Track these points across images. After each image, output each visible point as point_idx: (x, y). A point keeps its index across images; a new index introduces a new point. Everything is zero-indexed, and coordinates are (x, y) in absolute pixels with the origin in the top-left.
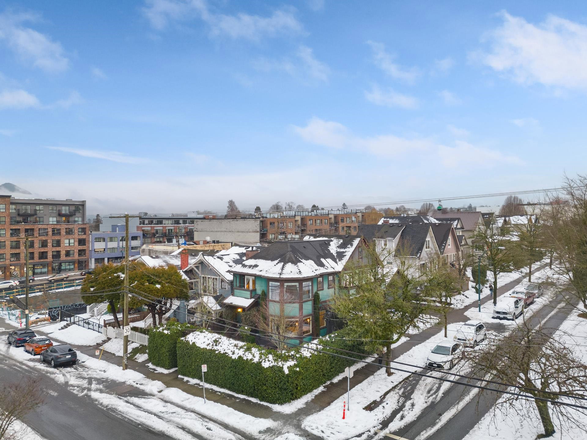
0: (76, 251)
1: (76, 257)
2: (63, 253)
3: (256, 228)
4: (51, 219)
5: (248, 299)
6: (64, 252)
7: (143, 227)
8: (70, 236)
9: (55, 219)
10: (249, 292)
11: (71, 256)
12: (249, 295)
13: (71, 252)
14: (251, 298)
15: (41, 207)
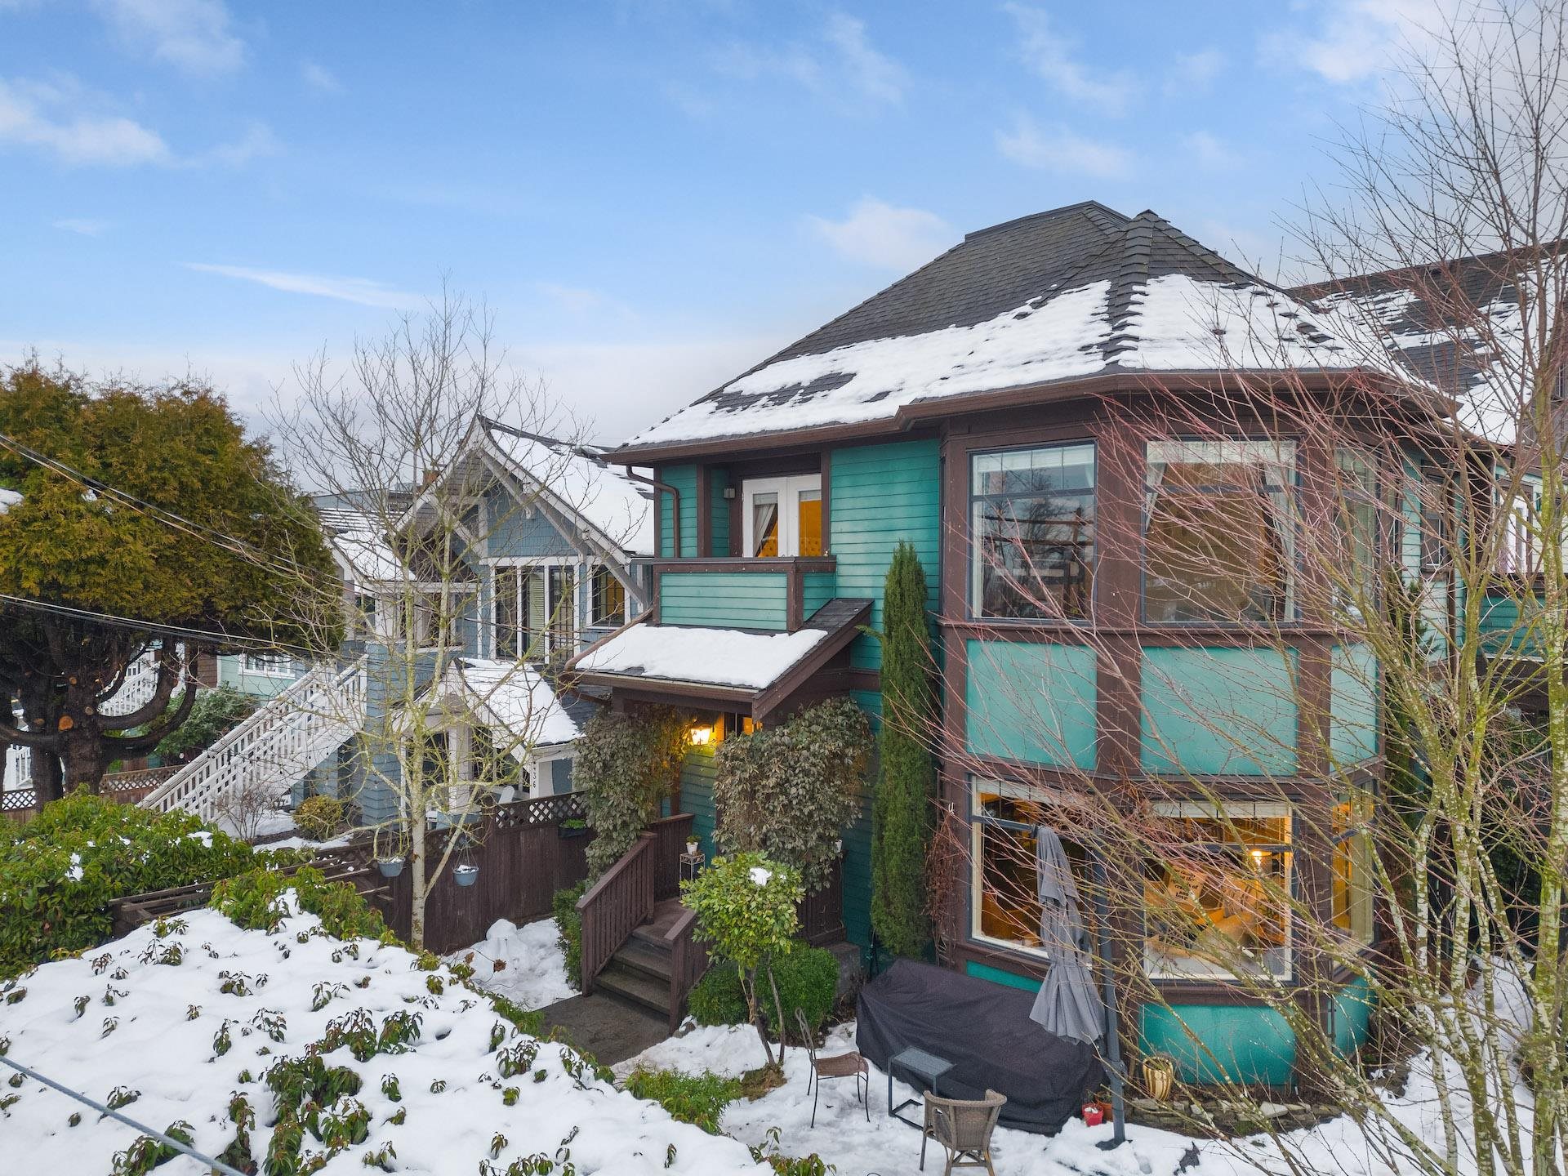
5: (771, 632)
10: (781, 581)
12: (782, 605)
14: (796, 624)
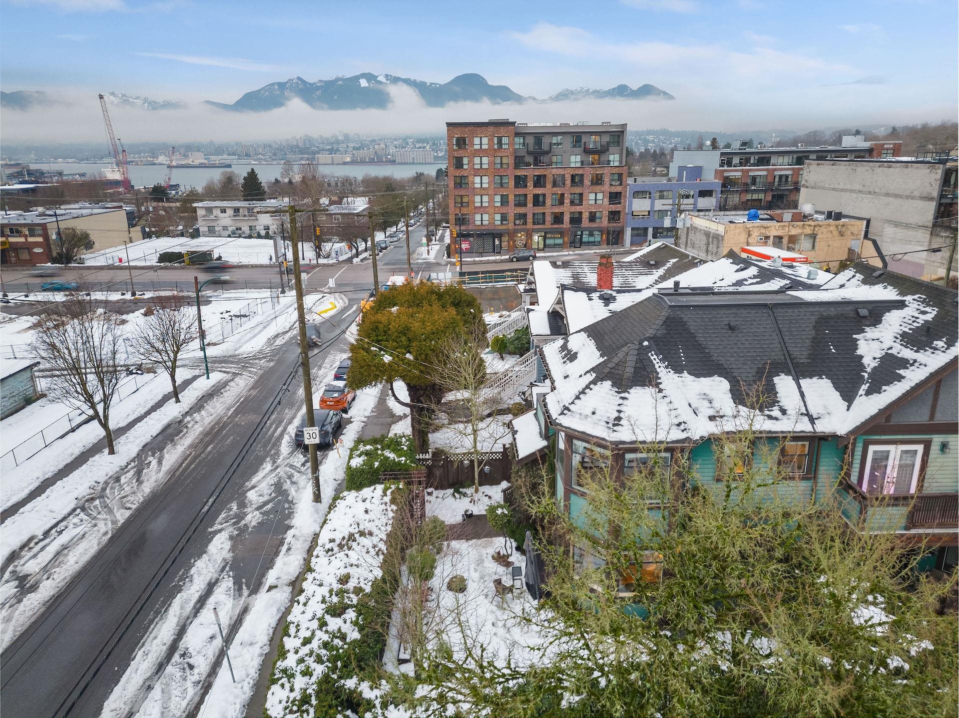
0: (606, 213)
1: (605, 222)
2: (586, 216)
3: (928, 189)
4: (573, 158)
5: (541, 436)
6: (587, 214)
7: (725, 171)
8: (597, 188)
9: (579, 158)
11: (598, 220)
13: (598, 215)
15: (559, 138)
